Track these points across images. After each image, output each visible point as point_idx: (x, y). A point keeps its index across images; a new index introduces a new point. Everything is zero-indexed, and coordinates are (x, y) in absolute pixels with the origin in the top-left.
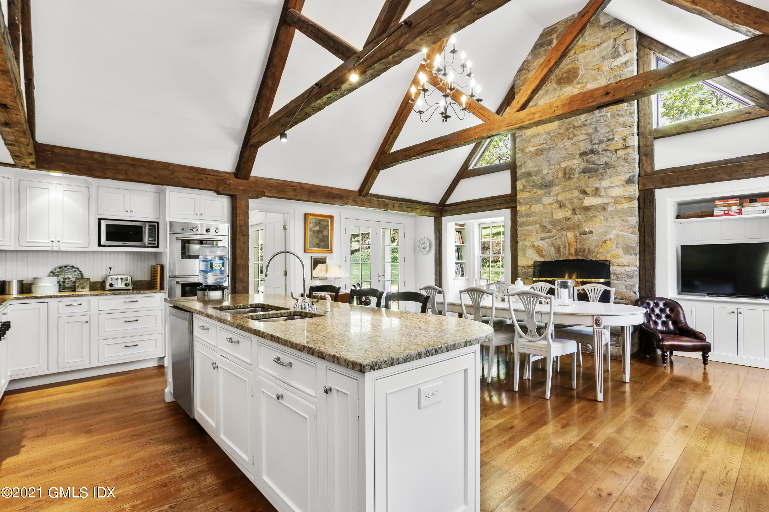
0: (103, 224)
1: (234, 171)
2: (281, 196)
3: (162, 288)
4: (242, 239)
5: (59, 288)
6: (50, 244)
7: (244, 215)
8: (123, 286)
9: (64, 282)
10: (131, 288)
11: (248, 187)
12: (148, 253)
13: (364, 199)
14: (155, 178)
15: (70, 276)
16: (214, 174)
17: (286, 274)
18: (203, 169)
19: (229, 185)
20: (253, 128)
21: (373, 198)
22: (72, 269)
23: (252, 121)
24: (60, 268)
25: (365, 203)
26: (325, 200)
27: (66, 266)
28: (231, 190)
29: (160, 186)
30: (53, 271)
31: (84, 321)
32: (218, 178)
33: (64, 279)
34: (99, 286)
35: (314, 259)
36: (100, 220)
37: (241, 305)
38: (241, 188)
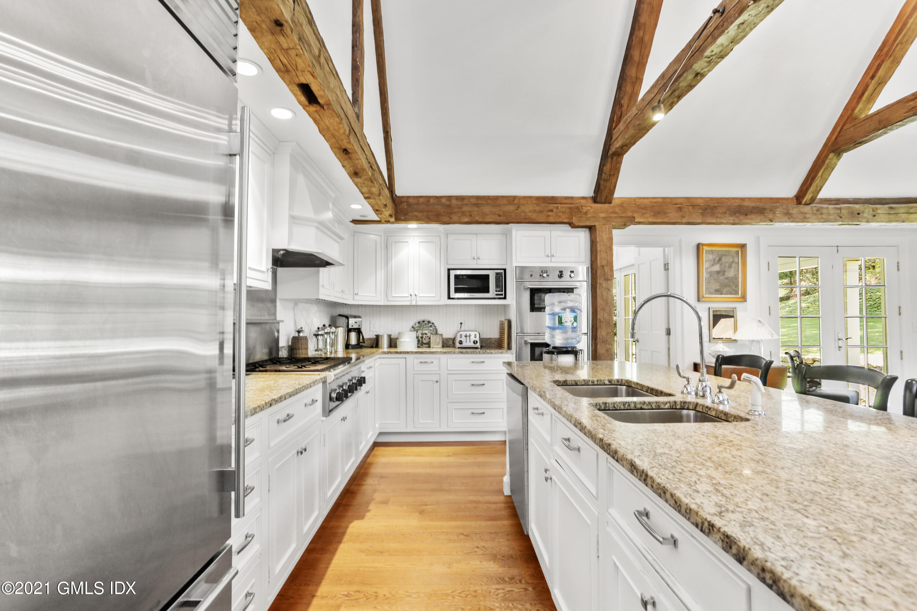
0: (453, 273)
1: (592, 194)
2: (660, 220)
3: (509, 348)
4: (604, 285)
5: (418, 344)
6: (409, 299)
7: (607, 252)
8: (472, 344)
9: (422, 337)
10: (479, 347)
11: (611, 213)
12: (498, 305)
13: (807, 209)
14: (500, 216)
15: (427, 332)
16: (566, 201)
17: (668, 332)
18: (553, 197)
19: (586, 213)
20: (614, 129)
21: (825, 206)
22: (428, 324)
23: (613, 118)
24: (419, 323)
25: (808, 216)
26: (732, 218)
27: (424, 321)
28: (588, 219)
29: (506, 225)
30: (414, 326)
31: (435, 380)
32: (572, 206)
33: (422, 334)
34: (451, 342)
35: (714, 311)
36: (449, 270)
37: (595, 379)
38: (603, 215)
